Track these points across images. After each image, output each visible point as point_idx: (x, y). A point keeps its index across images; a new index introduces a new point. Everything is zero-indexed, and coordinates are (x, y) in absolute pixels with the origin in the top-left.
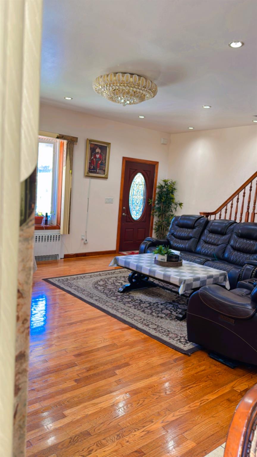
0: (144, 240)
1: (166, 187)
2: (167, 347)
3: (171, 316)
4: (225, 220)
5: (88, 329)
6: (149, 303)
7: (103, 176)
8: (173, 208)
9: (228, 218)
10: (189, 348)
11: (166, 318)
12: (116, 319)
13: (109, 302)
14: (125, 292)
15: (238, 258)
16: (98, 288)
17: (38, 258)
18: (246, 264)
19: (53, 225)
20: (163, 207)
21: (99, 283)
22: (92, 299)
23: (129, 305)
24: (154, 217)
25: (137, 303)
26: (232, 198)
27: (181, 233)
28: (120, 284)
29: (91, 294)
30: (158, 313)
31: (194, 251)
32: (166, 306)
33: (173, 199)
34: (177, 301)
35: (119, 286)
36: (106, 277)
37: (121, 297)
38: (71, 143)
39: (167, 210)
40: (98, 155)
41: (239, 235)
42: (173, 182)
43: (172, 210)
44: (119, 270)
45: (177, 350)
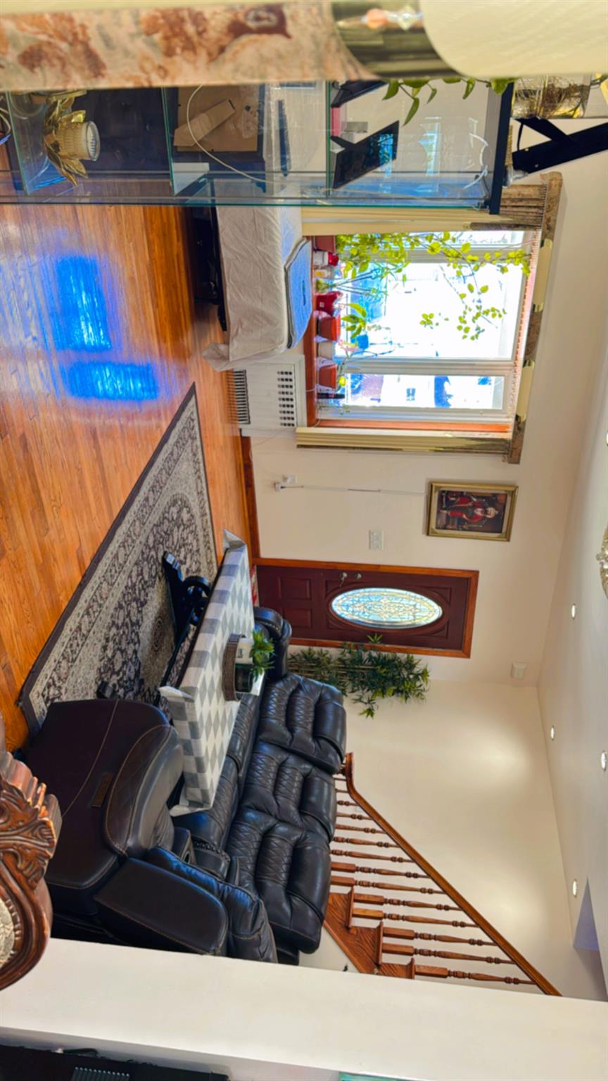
0: (284, 618)
1: (411, 676)
2: (37, 652)
3: (107, 672)
4: (336, 815)
5: (82, 472)
6: (138, 621)
7: (433, 525)
8: (361, 694)
9: (340, 821)
10: (33, 705)
11: (103, 658)
12: (104, 540)
13: (141, 528)
14: (165, 569)
15: (244, 842)
16: (173, 506)
17: (242, 377)
18: (231, 858)
19: (316, 411)
20: (363, 671)
21: (185, 510)
22: (149, 491)
23: (134, 574)
24: (340, 649)
25: (140, 594)
26: (388, 830)
27: (302, 706)
28: (182, 557)
29: (161, 488)
30: (115, 640)
31: (261, 737)
32: (132, 663)
33: (383, 693)
34: (141, 690)
35: (179, 556)
36: (198, 529)
37: (152, 557)
38: (506, 448)
39: (356, 679)
40: (482, 512)
41: (299, 847)
42: (424, 693)
43: (356, 691)
44: (214, 559)
45: (31, 675)
